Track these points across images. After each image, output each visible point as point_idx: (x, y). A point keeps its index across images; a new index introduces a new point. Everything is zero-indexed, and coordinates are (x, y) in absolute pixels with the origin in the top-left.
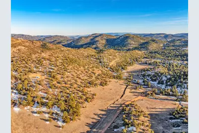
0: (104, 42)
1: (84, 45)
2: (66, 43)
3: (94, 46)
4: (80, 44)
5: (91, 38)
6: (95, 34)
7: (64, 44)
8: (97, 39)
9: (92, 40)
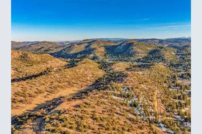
0: (103, 49)
1: (77, 54)
2: (55, 51)
3: (92, 55)
4: (72, 52)
5: (86, 44)
6: (87, 40)
7: (52, 52)
8: (92, 46)
9: (87, 47)
